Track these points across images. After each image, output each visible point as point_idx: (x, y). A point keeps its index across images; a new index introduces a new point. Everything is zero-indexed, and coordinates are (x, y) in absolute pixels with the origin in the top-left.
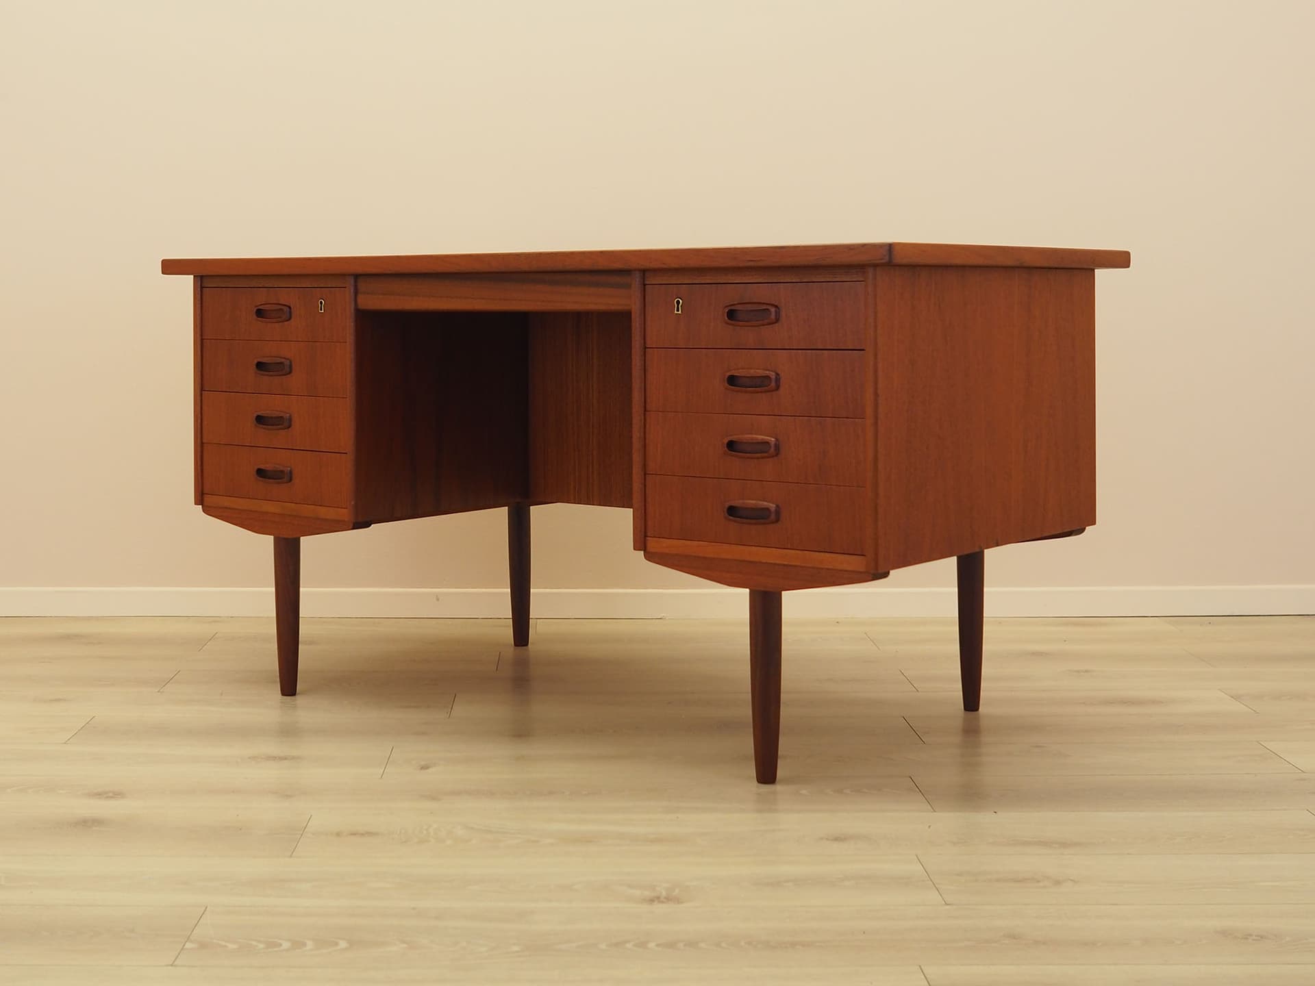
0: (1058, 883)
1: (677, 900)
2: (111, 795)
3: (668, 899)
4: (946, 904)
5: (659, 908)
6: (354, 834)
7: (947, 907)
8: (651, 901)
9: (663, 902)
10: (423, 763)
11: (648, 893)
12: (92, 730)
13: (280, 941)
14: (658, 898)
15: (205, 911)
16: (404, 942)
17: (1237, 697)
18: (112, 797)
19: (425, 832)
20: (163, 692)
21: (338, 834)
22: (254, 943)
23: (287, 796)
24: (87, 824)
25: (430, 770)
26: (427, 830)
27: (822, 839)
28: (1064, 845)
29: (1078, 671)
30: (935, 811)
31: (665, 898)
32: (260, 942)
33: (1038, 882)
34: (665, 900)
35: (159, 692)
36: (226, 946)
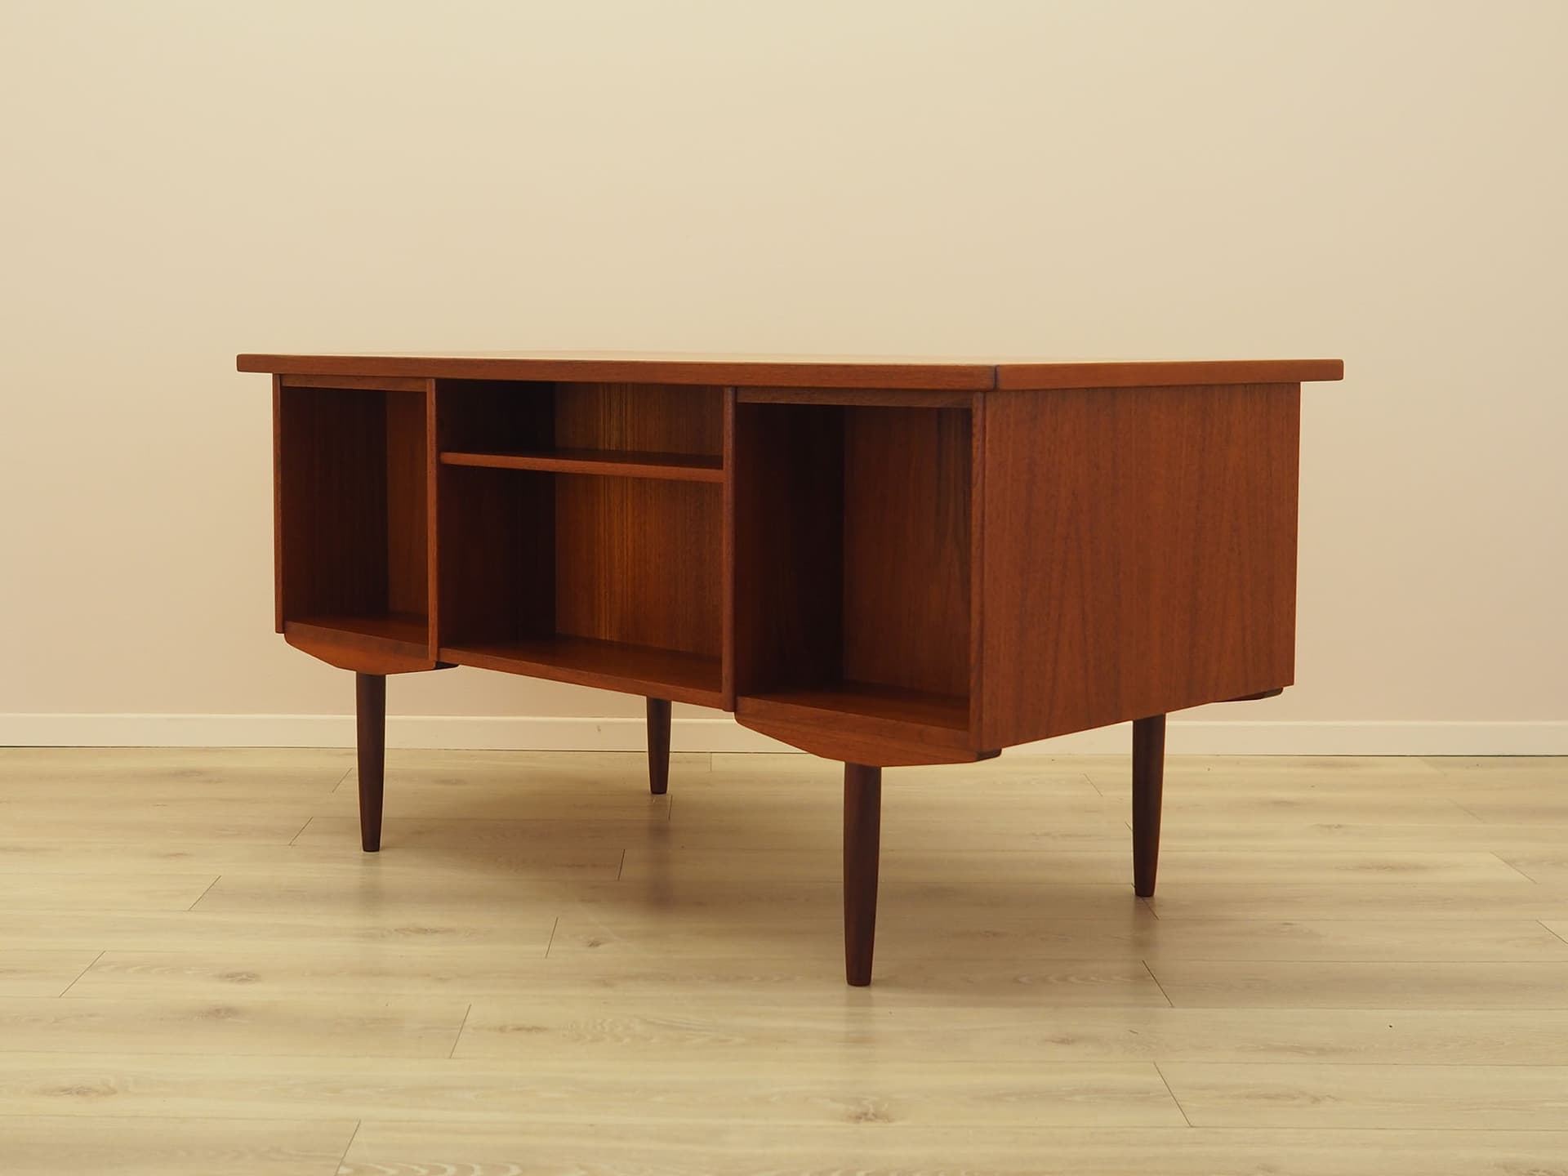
0: (1316, 1100)
1: (887, 1118)
2: (244, 977)
3: (876, 1116)
4: (1192, 1127)
5: (866, 1127)
6: (519, 1029)
7: (1193, 1130)
8: (858, 1118)
9: (871, 1120)
10: (592, 939)
11: (854, 1109)
12: (218, 894)
13: (445, 1166)
14: (866, 1114)
15: (358, 1126)
16: (582, 1168)
17: (1510, 863)
18: (246, 980)
19: (599, 1027)
20: (294, 845)
21: (502, 1029)
22: (416, 1168)
23: (441, 979)
24: (220, 1014)
25: (601, 947)
26: (601, 1024)
27: (1046, 1041)
28: (1322, 1051)
29: (1329, 827)
30: (1172, 1007)
31: (873, 1114)
32: (421, 1166)
33: (1294, 1098)
34: (873, 1117)
35: (290, 845)
36: (384, 1172)
